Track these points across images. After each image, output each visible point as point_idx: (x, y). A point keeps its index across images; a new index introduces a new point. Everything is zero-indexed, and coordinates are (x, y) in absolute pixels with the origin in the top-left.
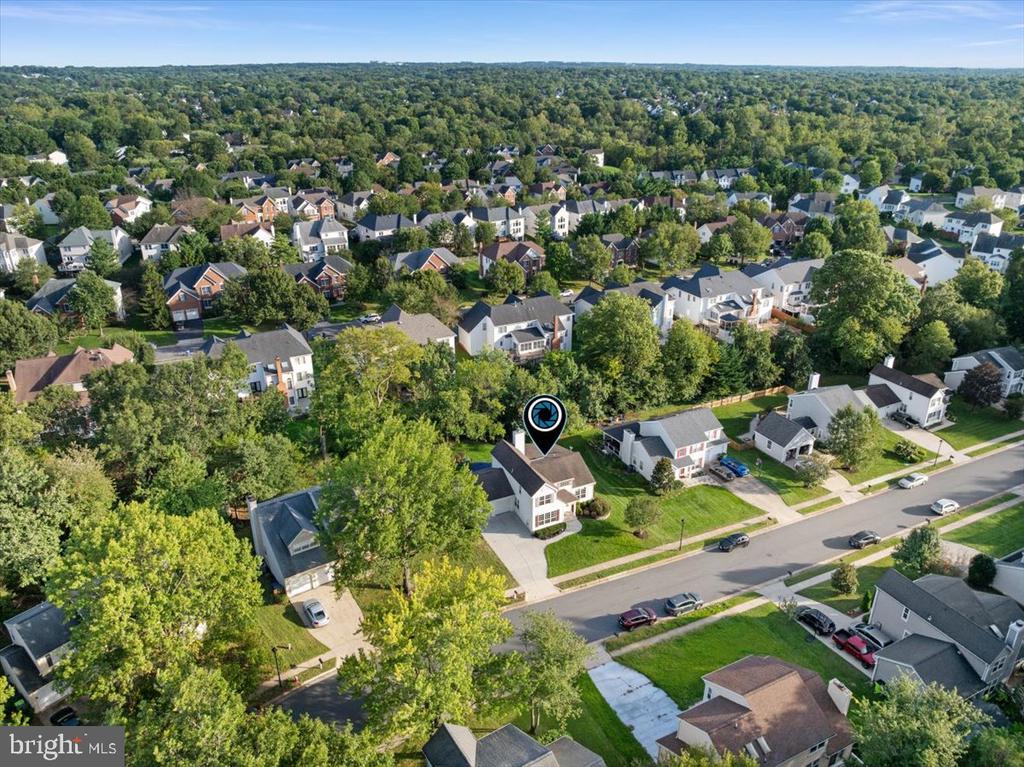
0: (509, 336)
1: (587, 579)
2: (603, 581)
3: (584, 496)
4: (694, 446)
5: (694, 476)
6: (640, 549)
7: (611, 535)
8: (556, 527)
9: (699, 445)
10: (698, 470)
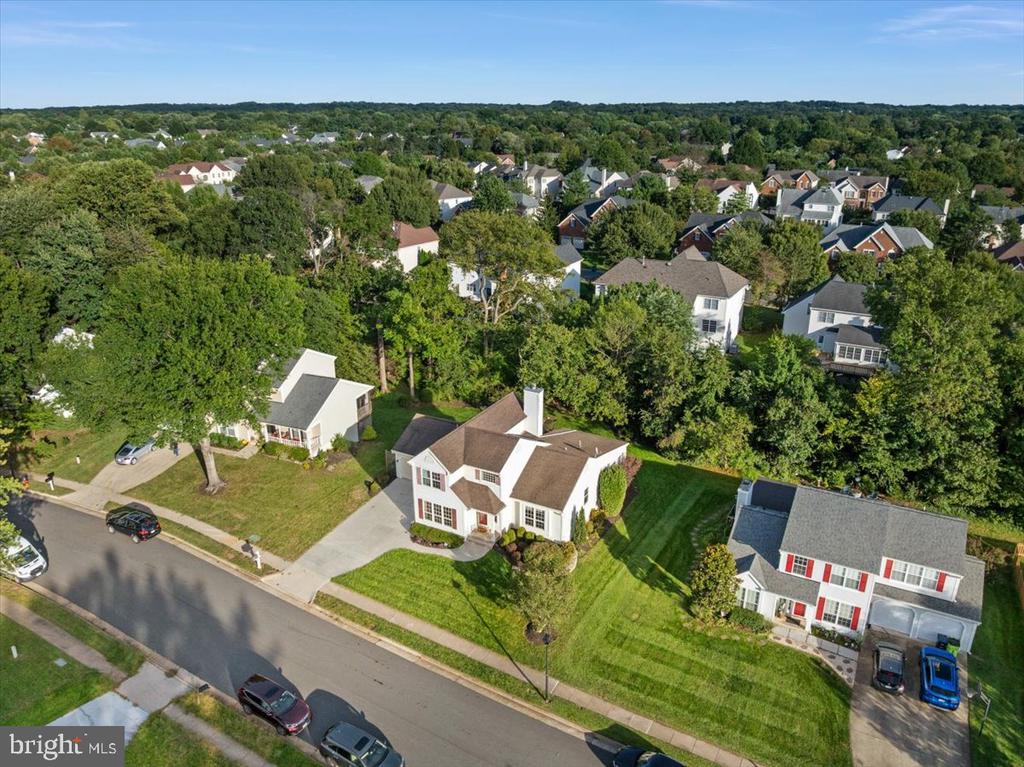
0: (834, 330)
1: (360, 616)
2: (372, 637)
3: (541, 526)
4: (837, 570)
5: (818, 632)
6: (501, 648)
7: (492, 596)
8: (441, 533)
9: (853, 574)
10: (842, 630)
